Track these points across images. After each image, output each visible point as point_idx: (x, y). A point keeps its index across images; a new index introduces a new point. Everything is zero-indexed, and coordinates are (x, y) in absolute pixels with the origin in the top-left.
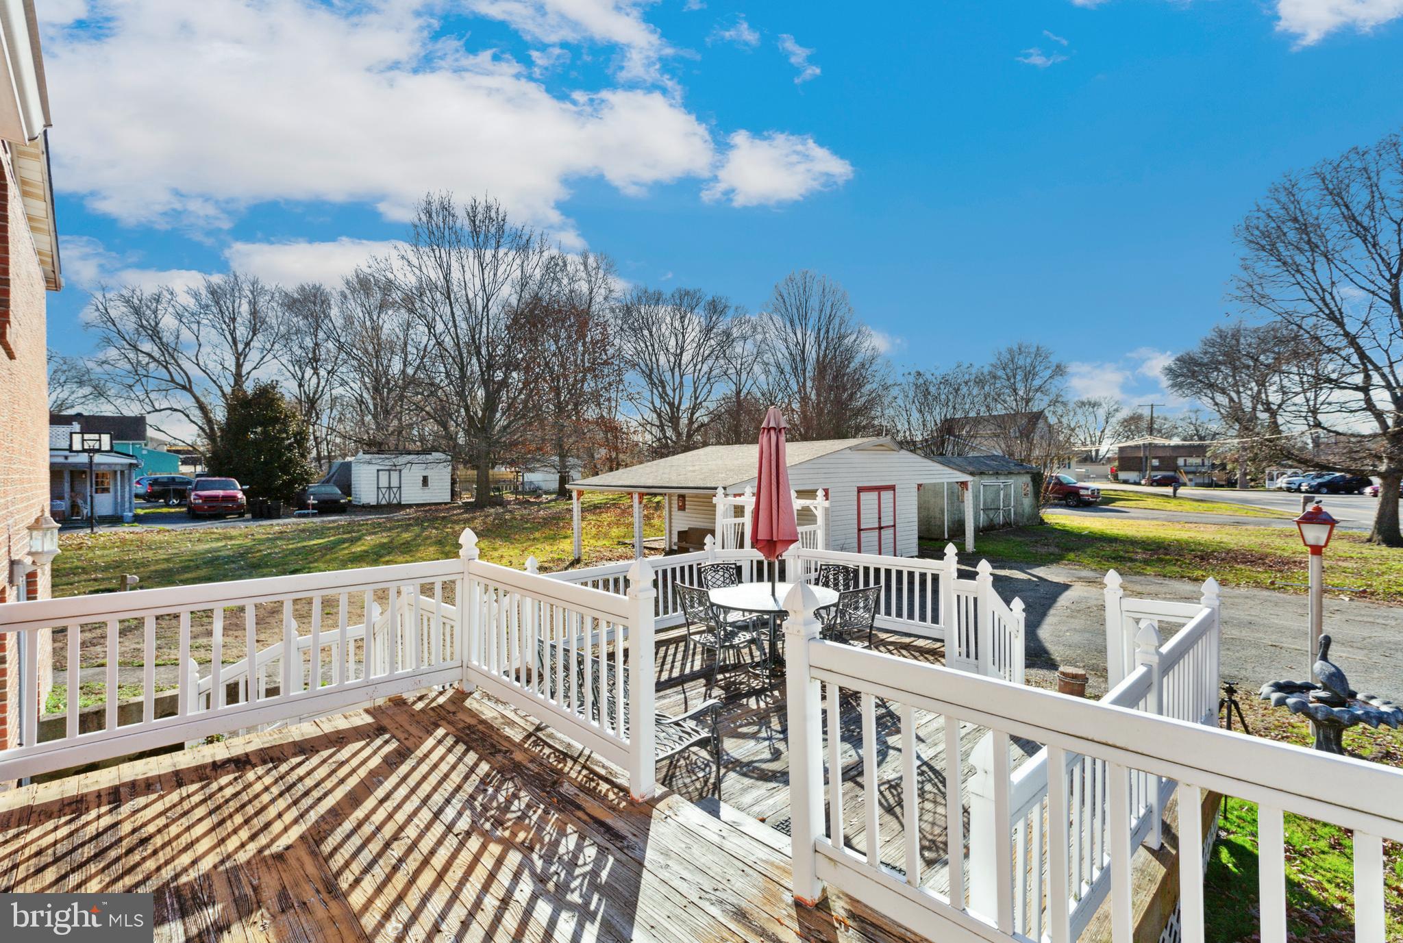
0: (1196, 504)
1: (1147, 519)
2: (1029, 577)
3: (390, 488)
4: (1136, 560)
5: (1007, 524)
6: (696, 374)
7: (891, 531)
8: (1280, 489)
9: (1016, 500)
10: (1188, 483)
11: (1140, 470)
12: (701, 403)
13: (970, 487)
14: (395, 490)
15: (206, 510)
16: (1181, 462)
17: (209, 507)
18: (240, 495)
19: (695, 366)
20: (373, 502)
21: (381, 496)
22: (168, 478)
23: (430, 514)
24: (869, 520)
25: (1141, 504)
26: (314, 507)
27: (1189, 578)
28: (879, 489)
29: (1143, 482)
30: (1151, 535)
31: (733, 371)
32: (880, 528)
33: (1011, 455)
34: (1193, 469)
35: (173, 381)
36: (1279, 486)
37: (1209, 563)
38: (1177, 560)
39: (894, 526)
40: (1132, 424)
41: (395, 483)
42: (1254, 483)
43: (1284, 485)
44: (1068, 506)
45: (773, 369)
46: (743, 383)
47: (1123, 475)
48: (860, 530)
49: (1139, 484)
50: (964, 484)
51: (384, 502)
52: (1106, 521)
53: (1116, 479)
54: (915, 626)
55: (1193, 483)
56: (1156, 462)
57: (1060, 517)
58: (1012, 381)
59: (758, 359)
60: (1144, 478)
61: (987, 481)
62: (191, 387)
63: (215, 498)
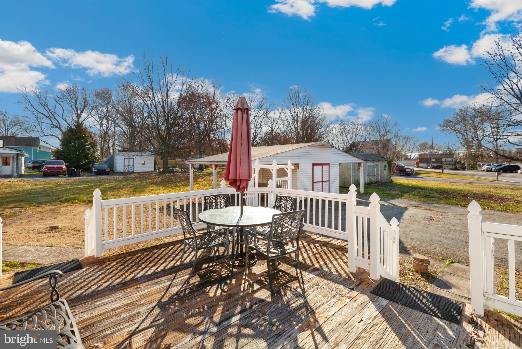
0: (452, 176)
1: (434, 181)
2: (388, 204)
3: (129, 165)
4: (435, 197)
5: (377, 182)
6: (256, 124)
7: (328, 183)
8: (484, 171)
9: (381, 172)
10: (446, 168)
11: (428, 163)
12: (257, 135)
13: (362, 165)
14: (131, 166)
15: (49, 173)
16: (443, 160)
17: (51, 172)
18: (64, 167)
19: (255, 121)
20: (122, 171)
21: (125, 169)
22: (42, 161)
23: (142, 175)
24: (318, 178)
25: (431, 175)
26: (95, 172)
27: (461, 205)
28: (322, 164)
29: (429, 167)
30: (439, 187)
31: (270, 123)
32: (323, 182)
33: (379, 153)
34: (449, 163)
35: (53, 124)
36: (483, 169)
37: (468, 199)
38: (453, 197)
39: (329, 181)
40: (424, 146)
41: (131, 163)
42: (473, 168)
43: (485, 169)
44: (401, 176)
45: (286, 122)
46: (274, 127)
47: (421, 165)
48: (313, 182)
49: (427, 168)
50: (359, 164)
51: (126, 171)
52: (417, 181)
53: (418, 167)
54: (332, 232)
55: (448, 168)
56: (434, 160)
57: (398, 180)
58: (378, 128)
59: (280, 118)
60: (429, 166)
61: (369, 163)
62: (60, 127)
63: (53, 168)
